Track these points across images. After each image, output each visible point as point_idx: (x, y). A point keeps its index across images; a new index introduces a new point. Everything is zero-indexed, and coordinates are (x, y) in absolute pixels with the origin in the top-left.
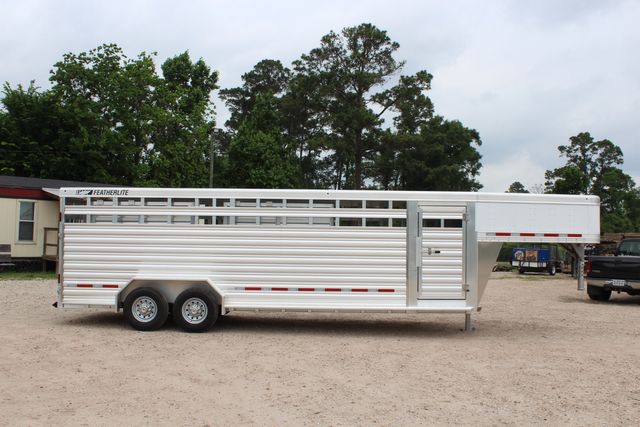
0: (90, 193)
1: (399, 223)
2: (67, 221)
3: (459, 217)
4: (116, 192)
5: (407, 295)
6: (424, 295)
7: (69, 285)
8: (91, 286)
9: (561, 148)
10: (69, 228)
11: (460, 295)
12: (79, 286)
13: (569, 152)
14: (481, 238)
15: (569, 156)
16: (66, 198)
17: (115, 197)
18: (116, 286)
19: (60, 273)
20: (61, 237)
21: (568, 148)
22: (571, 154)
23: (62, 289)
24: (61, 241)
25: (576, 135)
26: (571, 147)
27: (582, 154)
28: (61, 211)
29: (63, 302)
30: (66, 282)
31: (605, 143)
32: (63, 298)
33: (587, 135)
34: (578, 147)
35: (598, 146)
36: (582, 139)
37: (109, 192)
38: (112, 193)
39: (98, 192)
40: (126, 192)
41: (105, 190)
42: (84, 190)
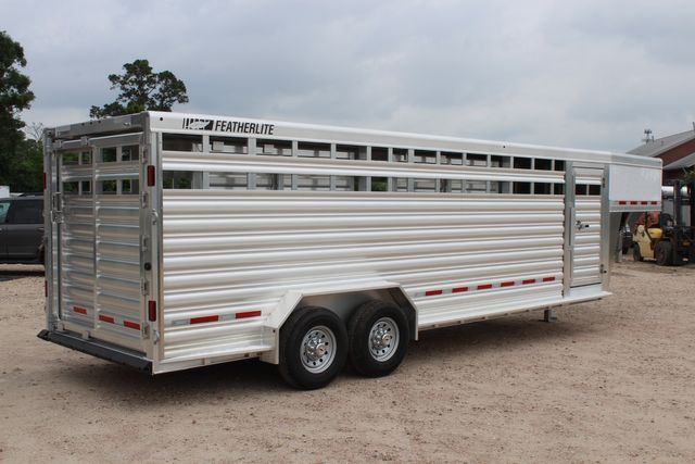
0: (209, 127)
1: (559, 189)
2: (167, 185)
3: (599, 182)
5: (563, 283)
6: (576, 280)
7: (174, 323)
8: (214, 318)
9: (113, 78)
10: (173, 200)
11: (597, 278)
12: (194, 321)
13: (123, 83)
14: (612, 208)
15: (123, 88)
16: (163, 134)
17: (252, 137)
18: (258, 313)
19: (155, 299)
20: (153, 220)
21: (122, 79)
22: (127, 86)
23: (161, 332)
24: (154, 229)
25: (131, 62)
26: (126, 77)
27: (139, 87)
28: (154, 163)
29: (164, 361)
30: (168, 316)
31: (167, 76)
32: (164, 350)
33: (145, 63)
34: (133, 77)
35: (157, 79)
36: (139, 68)
37: (243, 127)
38: (248, 130)
39: (223, 126)
40: (271, 129)
41: (235, 123)
42: (197, 120)
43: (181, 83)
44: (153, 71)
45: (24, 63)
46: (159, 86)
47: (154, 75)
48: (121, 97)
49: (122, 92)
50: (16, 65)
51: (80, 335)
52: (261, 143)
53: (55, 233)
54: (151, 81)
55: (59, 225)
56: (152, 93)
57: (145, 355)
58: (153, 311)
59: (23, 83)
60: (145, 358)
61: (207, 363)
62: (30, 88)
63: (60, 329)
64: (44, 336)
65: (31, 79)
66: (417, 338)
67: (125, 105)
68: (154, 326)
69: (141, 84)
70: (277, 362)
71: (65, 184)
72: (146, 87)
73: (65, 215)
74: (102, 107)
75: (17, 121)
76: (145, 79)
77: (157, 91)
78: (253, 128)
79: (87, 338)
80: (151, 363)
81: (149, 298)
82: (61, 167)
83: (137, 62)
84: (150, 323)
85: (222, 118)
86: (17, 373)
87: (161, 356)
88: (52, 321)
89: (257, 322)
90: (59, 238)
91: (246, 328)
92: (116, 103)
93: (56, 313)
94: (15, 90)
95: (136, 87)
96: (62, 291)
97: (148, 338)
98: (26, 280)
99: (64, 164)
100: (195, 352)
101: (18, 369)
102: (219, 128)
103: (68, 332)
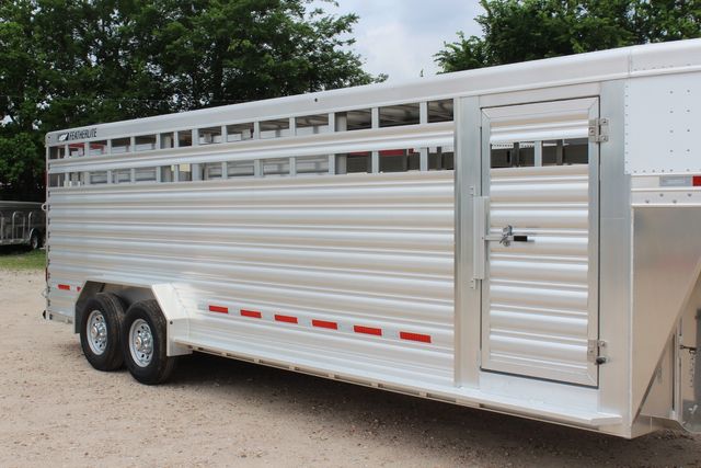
0: (67, 138)
2: (52, 185)
3: (580, 132)
4: (87, 134)
5: (458, 354)
7: (53, 285)
8: (69, 288)
11: (585, 370)
12: (60, 287)
14: (643, 195)
16: (50, 148)
17: (86, 141)
38: (84, 135)
39: (73, 136)
40: (95, 133)
41: (79, 132)
42: (62, 134)
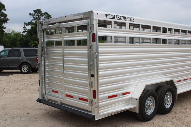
0: (114, 18)
2: (100, 42)
7: (103, 98)
9: (30, 14)
10: (102, 48)
12: (109, 98)
13: (34, 16)
15: (33, 17)
16: (99, 20)
17: (127, 22)
18: (129, 93)
19: (96, 89)
20: (95, 56)
21: (33, 14)
22: (34, 17)
23: (98, 103)
24: (95, 60)
25: (36, 10)
26: (34, 14)
27: (38, 17)
28: (95, 32)
29: (99, 114)
30: (101, 96)
31: (46, 13)
32: (99, 110)
33: (40, 10)
34: (36, 14)
35: (43, 14)
36: (38, 11)
37: (125, 18)
38: (126, 19)
39: (118, 17)
40: (133, 20)
41: (122, 16)
42: (110, 15)
43: (50, 15)
44: (42, 12)
45: (5, 10)
46: (44, 17)
47: (42, 13)
48: (33, 20)
49: (33, 18)
50: (3, 11)
51: (57, 102)
52: (130, 25)
53: (43, 61)
54: (41, 15)
55: (44, 58)
56: (42, 19)
57: (91, 112)
58: (95, 94)
59: (5, 16)
60: (90, 113)
61: (113, 114)
62: (7, 17)
63: (46, 99)
64: (39, 101)
65: (7, 14)
66: (177, 99)
67: (34, 22)
68: (95, 100)
69: (38, 16)
70: (138, 112)
71: (47, 42)
72: (40, 17)
73: (47, 54)
74: (27, 23)
75: (4, 27)
76: (40, 14)
77: (43, 18)
78: (128, 19)
79: (60, 103)
80: (94, 116)
81: (93, 89)
82: (45, 36)
83: (37, 10)
84: (94, 99)
85: (118, 15)
86: (28, 115)
87: (98, 113)
88: (42, 95)
89: (128, 96)
90: (44, 63)
91: (125, 99)
92: (31, 22)
93: (44, 92)
94: (3, 18)
95: (37, 17)
96: (46, 84)
97: (93, 105)
98: (15, 75)
99: (46, 35)
100: (109, 110)
101: (29, 113)
102: (117, 18)
103: (49, 100)
